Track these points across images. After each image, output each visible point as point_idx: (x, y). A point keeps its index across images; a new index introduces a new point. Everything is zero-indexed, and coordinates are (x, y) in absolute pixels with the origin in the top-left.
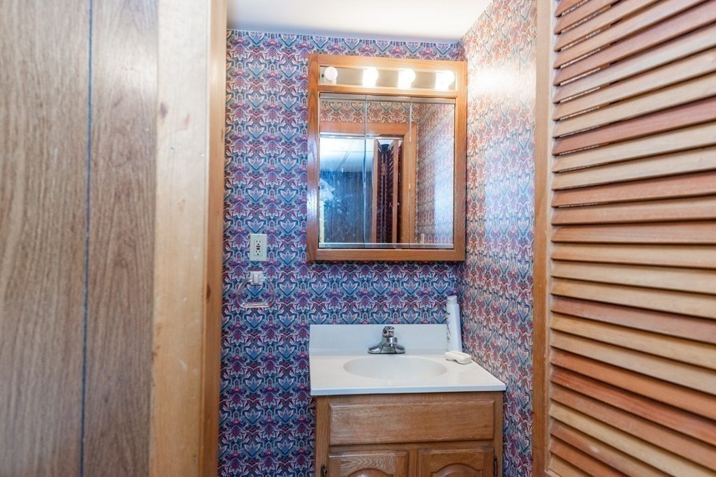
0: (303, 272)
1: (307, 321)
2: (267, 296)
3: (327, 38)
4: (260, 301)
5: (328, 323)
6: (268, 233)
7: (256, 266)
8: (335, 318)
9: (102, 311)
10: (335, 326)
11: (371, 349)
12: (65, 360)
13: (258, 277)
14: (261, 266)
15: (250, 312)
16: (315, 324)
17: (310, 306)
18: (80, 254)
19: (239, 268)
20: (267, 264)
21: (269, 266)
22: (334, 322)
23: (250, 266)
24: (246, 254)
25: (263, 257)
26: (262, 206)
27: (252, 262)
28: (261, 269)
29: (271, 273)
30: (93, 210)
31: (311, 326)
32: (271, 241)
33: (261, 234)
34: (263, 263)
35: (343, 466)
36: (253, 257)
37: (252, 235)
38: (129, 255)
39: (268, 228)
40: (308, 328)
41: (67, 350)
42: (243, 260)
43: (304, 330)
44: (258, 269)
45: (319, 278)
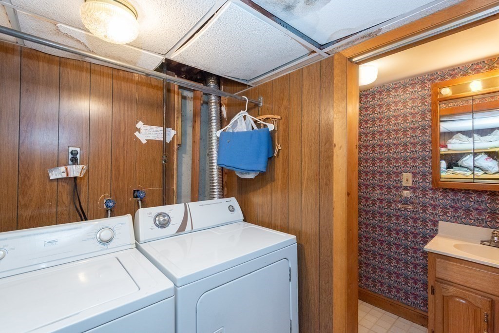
0: (434, 193)
1: (437, 219)
2: (413, 203)
3: (447, 70)
4: (409, 205)
5: (452, 222)
6: (413, 173)
7: (406, 188)
8: (456, 220)
9: (323, 196)
10: (456, 224)
11: (482, 242)
12: (316, 207)
13: (406, 193)
14: (408, 188)
15: (403, 209)
16: (442, 221)
17: (439, 211)
18: (318, 182)
19: (397, 189)
20: (412, 188)
21: (413, 189)
22: (456, 222)
23: (403, 188)
24: (401, 182)
25: (410, 184)
26: (409, 160)
27: (404, 186)
28: (409, 190)
29: (414, 192)
30: (321, 171)
31: (440, 221)
32: (414, 177)
33: (408, 174)
34: (410, 187)
35: (443, 290)
36: (404, 184)
37: (404, 174)
38: (328, 182)
39: (413, 171)
40: (438, 222)
41: (316, 204)
42: (399, 185)
43: (435, 223)
44: (407, 190)
45: (445, 197)
